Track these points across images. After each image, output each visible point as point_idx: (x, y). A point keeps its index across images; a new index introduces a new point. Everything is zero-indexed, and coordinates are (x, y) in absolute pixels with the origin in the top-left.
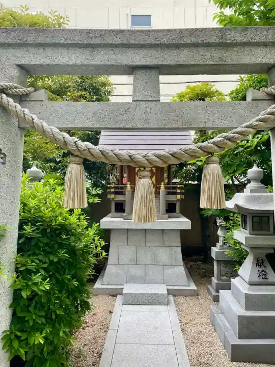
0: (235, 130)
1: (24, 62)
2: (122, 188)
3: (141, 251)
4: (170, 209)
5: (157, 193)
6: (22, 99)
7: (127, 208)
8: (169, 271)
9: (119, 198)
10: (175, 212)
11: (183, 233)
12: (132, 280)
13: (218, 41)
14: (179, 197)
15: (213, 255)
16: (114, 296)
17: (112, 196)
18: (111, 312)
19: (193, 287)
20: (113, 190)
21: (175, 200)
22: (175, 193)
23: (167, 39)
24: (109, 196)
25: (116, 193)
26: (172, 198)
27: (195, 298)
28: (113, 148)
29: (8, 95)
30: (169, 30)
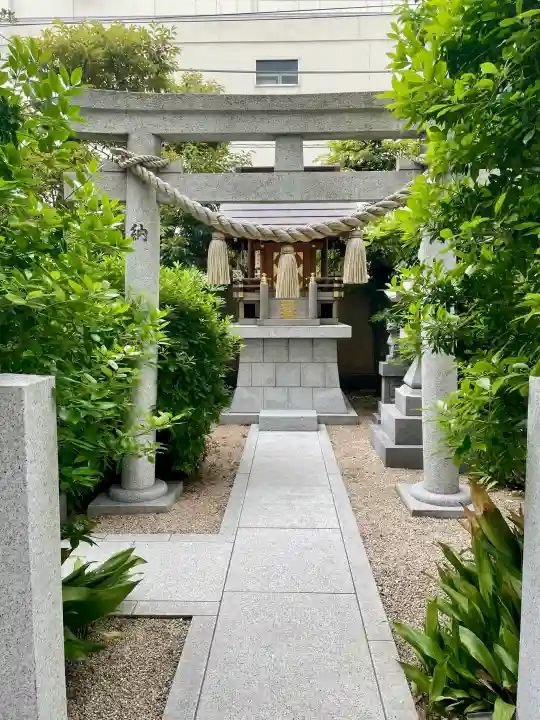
0: (380, 203)
1: (161, 130)
2: (253, 282)
3: (283, 369)
4: (325, 312)
5: (304, 290)
6: (159, 171)
7: (262, 311)
8: (320, 395)
9: (251, 297)
10: (331, 317)
11: (341, 343)
12: (270, 405)
13: (363, 106)
14: (336, 294)
15: (381, 372)
16: (247, 425)
17: (241, 295)
18: (244, 436)
19: (353, 414)
20: (241, 286)
21: (331, 298)
22: (331, 290)
23: (311, 106)
24: (235, 295)
25: (245, 290)
26: (327, 296)
27: (354, 427)
28: (255, 223)
29: (148, 168)
30: (313, 95)
